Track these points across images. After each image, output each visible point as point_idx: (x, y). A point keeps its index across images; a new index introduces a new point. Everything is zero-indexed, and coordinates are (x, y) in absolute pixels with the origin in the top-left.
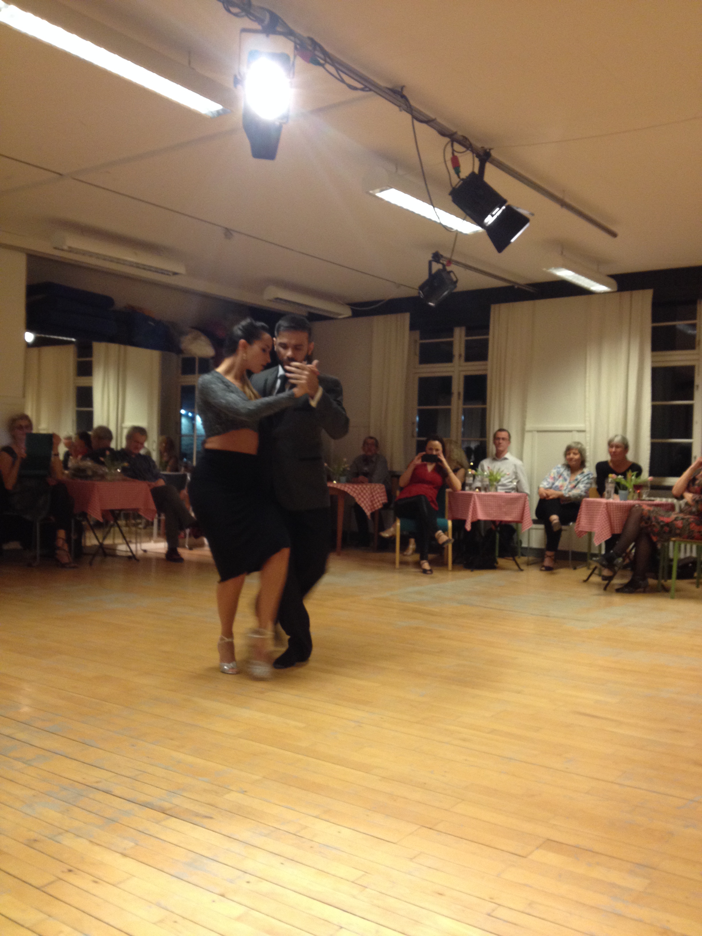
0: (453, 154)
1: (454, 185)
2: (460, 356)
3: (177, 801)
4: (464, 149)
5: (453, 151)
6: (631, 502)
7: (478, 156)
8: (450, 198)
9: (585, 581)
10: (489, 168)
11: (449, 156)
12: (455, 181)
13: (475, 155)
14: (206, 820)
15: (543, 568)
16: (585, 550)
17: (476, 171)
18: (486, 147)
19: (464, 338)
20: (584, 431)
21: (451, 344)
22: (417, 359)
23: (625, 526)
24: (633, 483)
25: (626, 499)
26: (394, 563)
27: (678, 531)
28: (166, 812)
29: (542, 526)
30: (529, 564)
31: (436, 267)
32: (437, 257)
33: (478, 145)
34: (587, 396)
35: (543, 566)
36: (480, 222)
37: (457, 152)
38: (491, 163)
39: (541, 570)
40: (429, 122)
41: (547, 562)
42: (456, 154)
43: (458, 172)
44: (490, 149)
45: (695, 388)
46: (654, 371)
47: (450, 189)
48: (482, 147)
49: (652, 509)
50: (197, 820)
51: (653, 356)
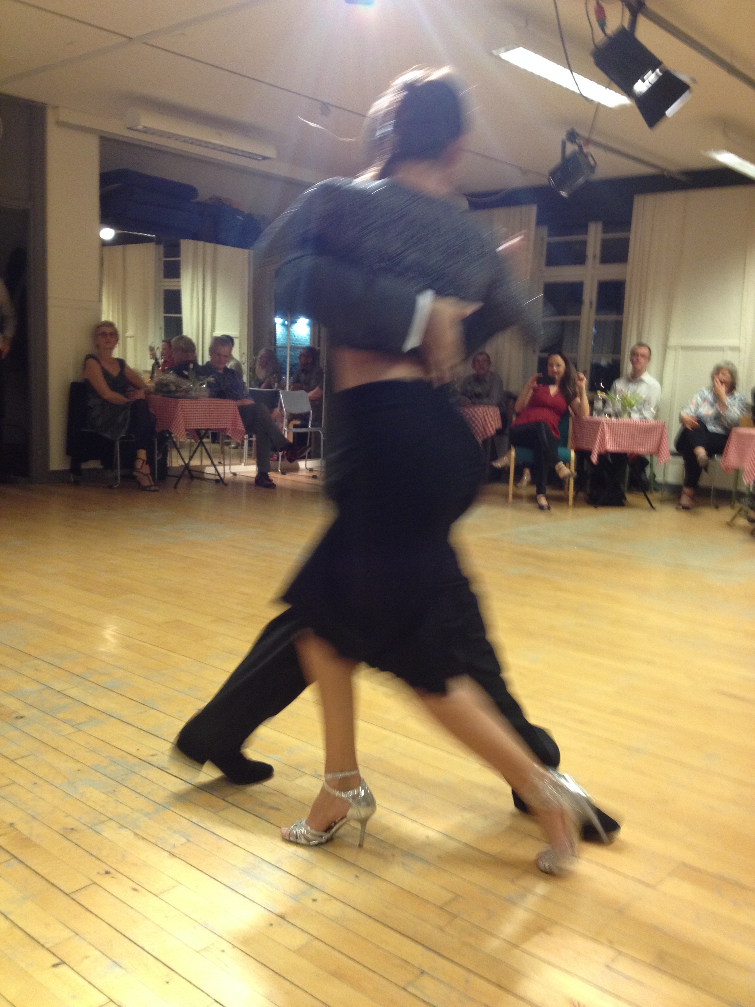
0: (597, 3)
1: (597, 42)
2: (595, 257)
7: (628, 5)
8: (592, 60)
9: (728, 524)
10: (642, 21)
11: (592, 6)
12: (600, 37)
13: (624, 4)
15: (680, 507)
16: (732, 488)
17: (626, 25)
19: (600, 236)
20: (737, 349)
21: (584, 243)
22: (543, 261)
26: (506, 496)
30: (663, 501)
31: (571, 148)
32: (572, 136)
36: (628, 90)
38: (645, 15)
39: (677, 509)
41: (685, 500)
42: (601, 3)
43: (602, 25)
47: (592, 47)
50: (260, 810)
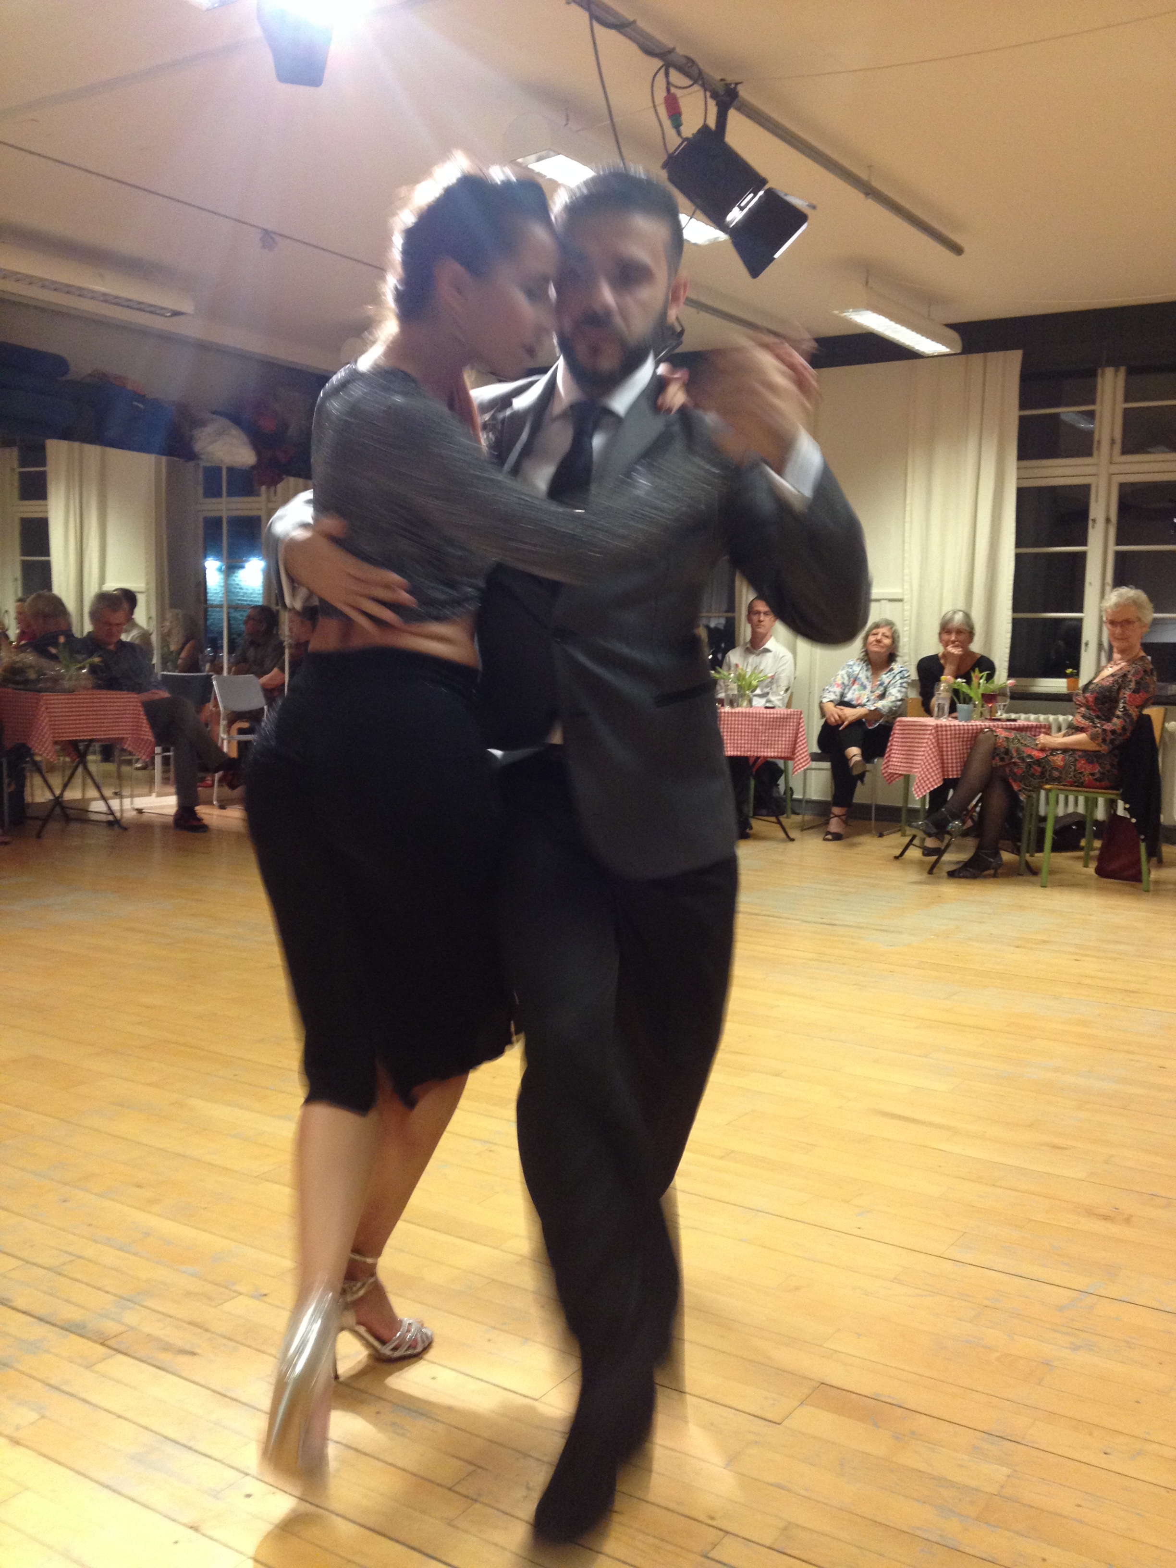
0: (668, 90)
3: (131, 1318)
4: (687, 82)
5: (668, 83)
6: (978, 723)
7: (715, 95)
8: (666, 173)
9: (897, 858)
10: (734, 117)
11: (661, 95)
12: (674, 142)
13: (708, 94)
14: (183, 1359)
15: (829, 837)
16: (900, 805)
17: (712, 123)
18: (731, 78)
20: (901, 600)
23: (966, 765)
24: (981, 691)
25: (969, 718)
27: (1056, 774)
28: (109, 1343)
29: (827, 765)
30: (804, 828)
33: (716, 75)
34: (907, 539)
35: (828, 833)
36: (719, 220)
37: (676, 87)
38: (738, 109)
39: (825, 840)
40: (621, 26)
41: (835, 826)
42: (673, 90)
43: (677, 125)
44: (737, 84)
45: (1090, 523)
46: (1022, 493)
47: (665, 157)
48: (722, 80)
49: (1012, 735)
50: (165, 1358)
51: (1018, 468)
